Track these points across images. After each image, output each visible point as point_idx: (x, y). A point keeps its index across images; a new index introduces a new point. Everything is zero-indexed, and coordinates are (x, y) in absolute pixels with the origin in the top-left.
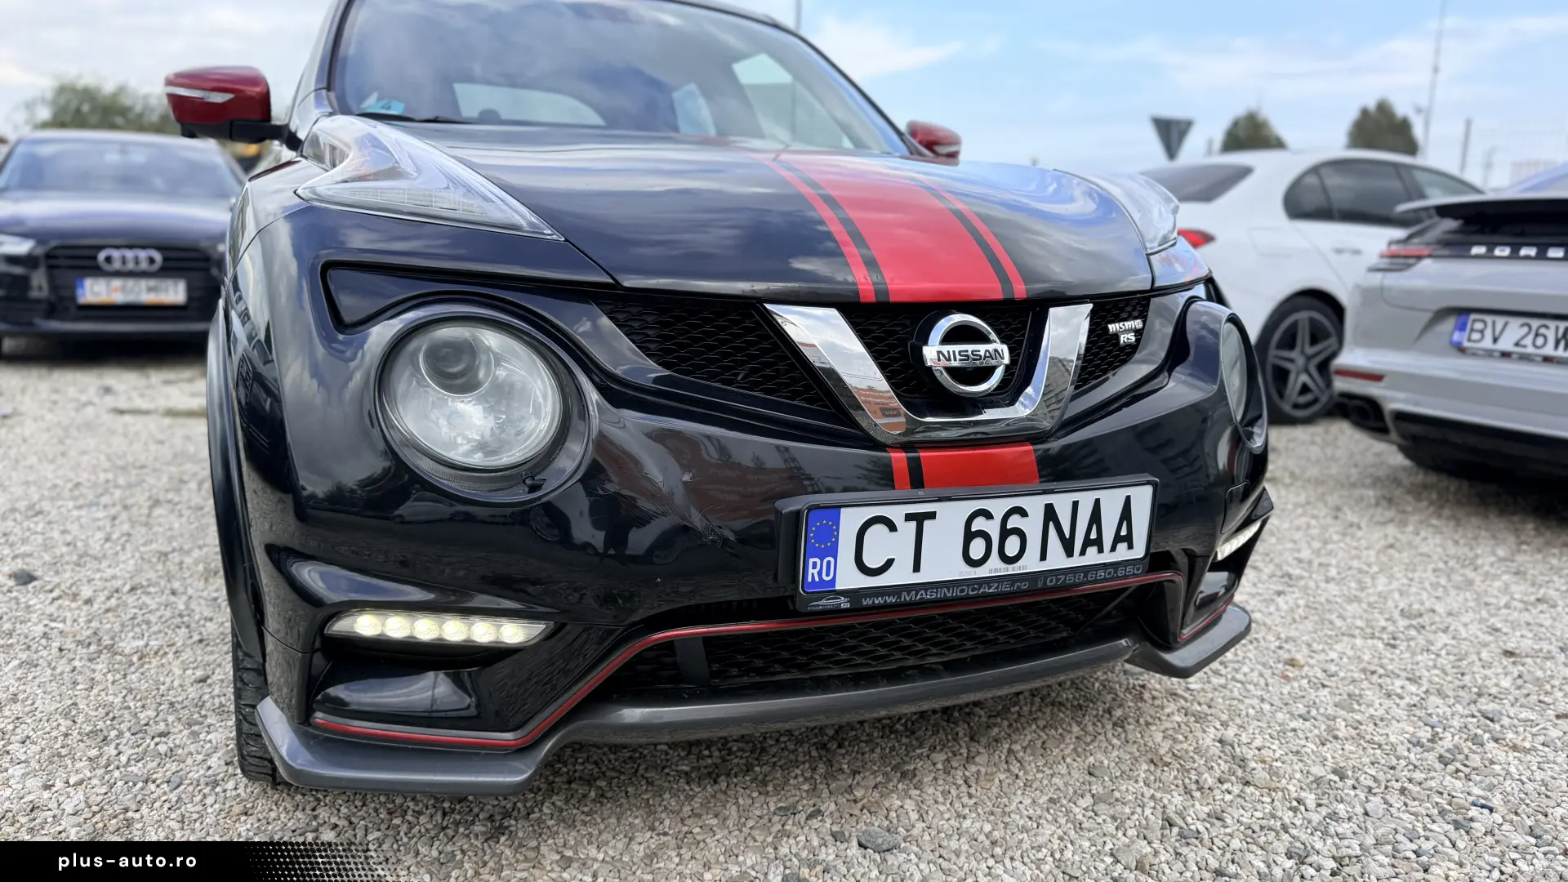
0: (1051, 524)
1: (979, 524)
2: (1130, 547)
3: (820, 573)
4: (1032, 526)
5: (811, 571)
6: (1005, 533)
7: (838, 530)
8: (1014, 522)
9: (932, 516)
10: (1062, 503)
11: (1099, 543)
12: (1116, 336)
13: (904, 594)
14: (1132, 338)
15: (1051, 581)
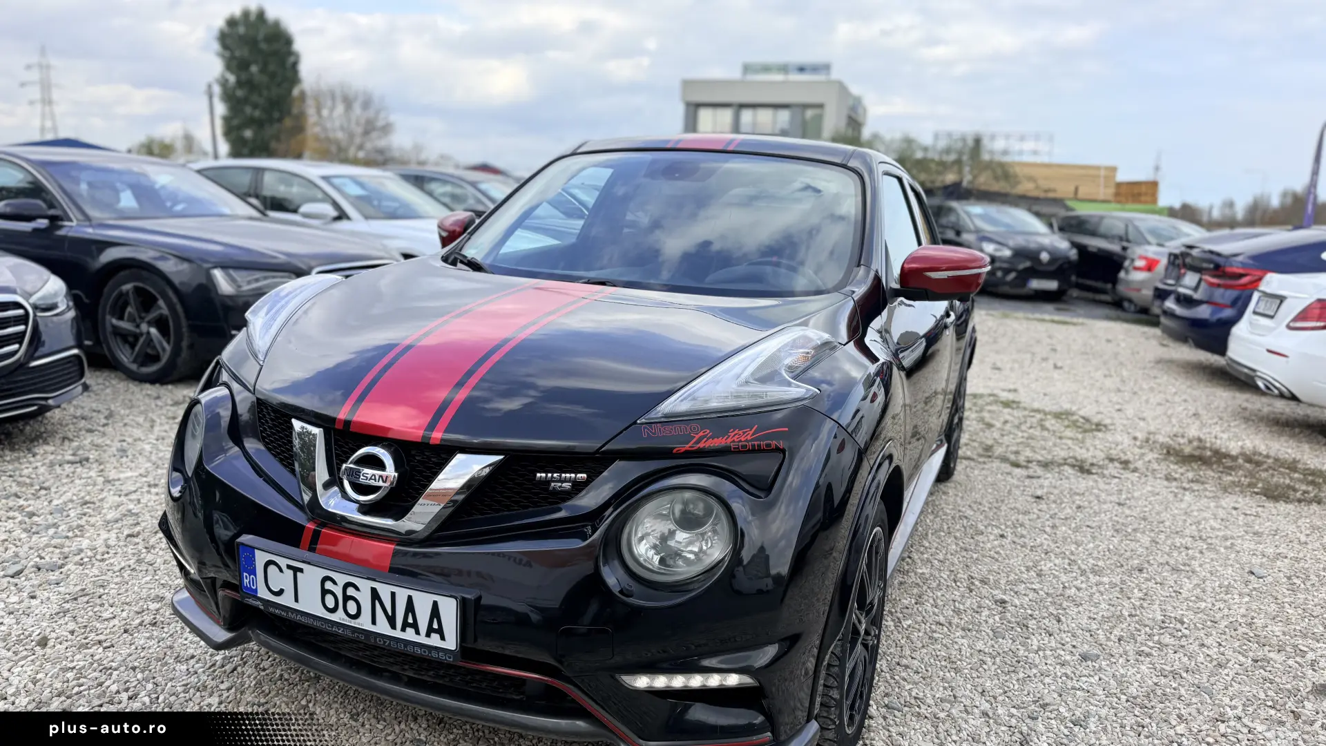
0: (377, 602)
1: (329, 585)
2: (443, 638)
3: (249, 582)
4: (365, 598)
5: (245, 580)
6: (347, 598)
7: (255, 561)
8: (351, 591)
9: (301, 570)
10: (385, 591)
11: (415, 626)
12: (547, 482)
14: (567, 485)
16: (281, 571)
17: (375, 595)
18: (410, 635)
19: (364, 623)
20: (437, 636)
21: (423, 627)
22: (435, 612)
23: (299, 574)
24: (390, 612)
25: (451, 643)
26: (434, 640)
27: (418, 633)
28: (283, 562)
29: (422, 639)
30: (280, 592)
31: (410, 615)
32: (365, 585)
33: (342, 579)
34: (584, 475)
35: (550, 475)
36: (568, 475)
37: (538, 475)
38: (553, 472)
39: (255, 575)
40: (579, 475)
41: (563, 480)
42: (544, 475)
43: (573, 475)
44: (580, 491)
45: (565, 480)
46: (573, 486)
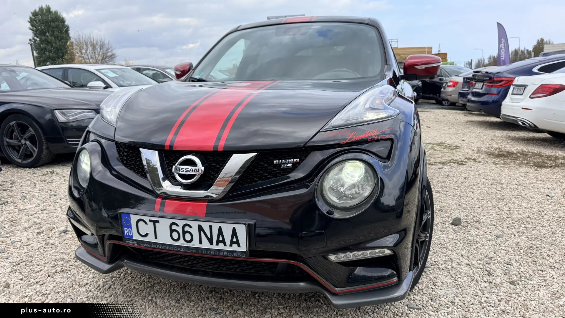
2: (239, 246)
3: (128, 232)
5: (125, 232)
7: (130, 221)
8: (187, 229)
9: (158, 222)
11: (224, 242)
12: (280, 165)
13: (152, 245)
14: (289, 165)
15: (204, 252)
16: (146, 223)
17: (200, 228)
18: (221, 247)
19: (195, 244)
20: (236, 245)
21: (228, 242)
22: (234, 233)
23: (157, 224)
24: (209, 237)
25: (244, 248)
26: (235, 248)
27: (225, 245)
28: (147, 219)
29: (228, 248)
30: (147, 235)
31: (221, 236)
32: (195, 225)
33: (181, 223)
34: (298, 160)
35: (280, 161)
36: (290, 160)
37: (275, 161)
38: (282, 160)
39: (131, 228)
40: (295, 160)
41: (287, 163)
42: (277, 161)
43: (292, 160)
44: (297, 167)
45: (289, 163)
46: (293, 165)
